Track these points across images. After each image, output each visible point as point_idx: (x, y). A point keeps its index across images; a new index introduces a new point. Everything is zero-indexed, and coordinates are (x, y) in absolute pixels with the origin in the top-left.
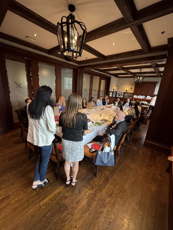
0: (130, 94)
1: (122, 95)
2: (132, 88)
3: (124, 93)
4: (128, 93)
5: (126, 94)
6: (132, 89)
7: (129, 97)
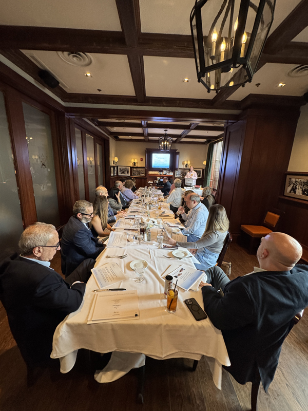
0: (140, 169)
3: (131, 168)
4: (137, 167)
5: (135, 169)
7: (139, 174)
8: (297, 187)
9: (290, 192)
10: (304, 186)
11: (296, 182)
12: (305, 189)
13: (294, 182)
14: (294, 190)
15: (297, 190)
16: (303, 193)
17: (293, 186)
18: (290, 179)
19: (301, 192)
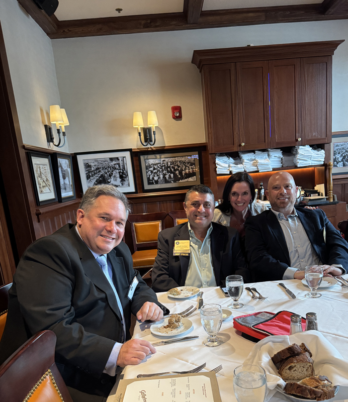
0: (178, 157)
1: (123, 177)
2: (177, 114)
3: (136, 155)
4: (162, 151)
5: (152, 161)
6: (179, 118)
7: (176, 179)
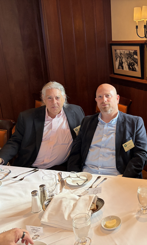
8: (123, 60)
9: (119, 68)
10: (128, 59)
11: (121, 54)
12: (129, 63)
13: (119, 55)
14: (121, 64)
15: (124, 65)
16: (129, 68)
17: (120, 60)
18: (115, 50)
19: (127, 67)
